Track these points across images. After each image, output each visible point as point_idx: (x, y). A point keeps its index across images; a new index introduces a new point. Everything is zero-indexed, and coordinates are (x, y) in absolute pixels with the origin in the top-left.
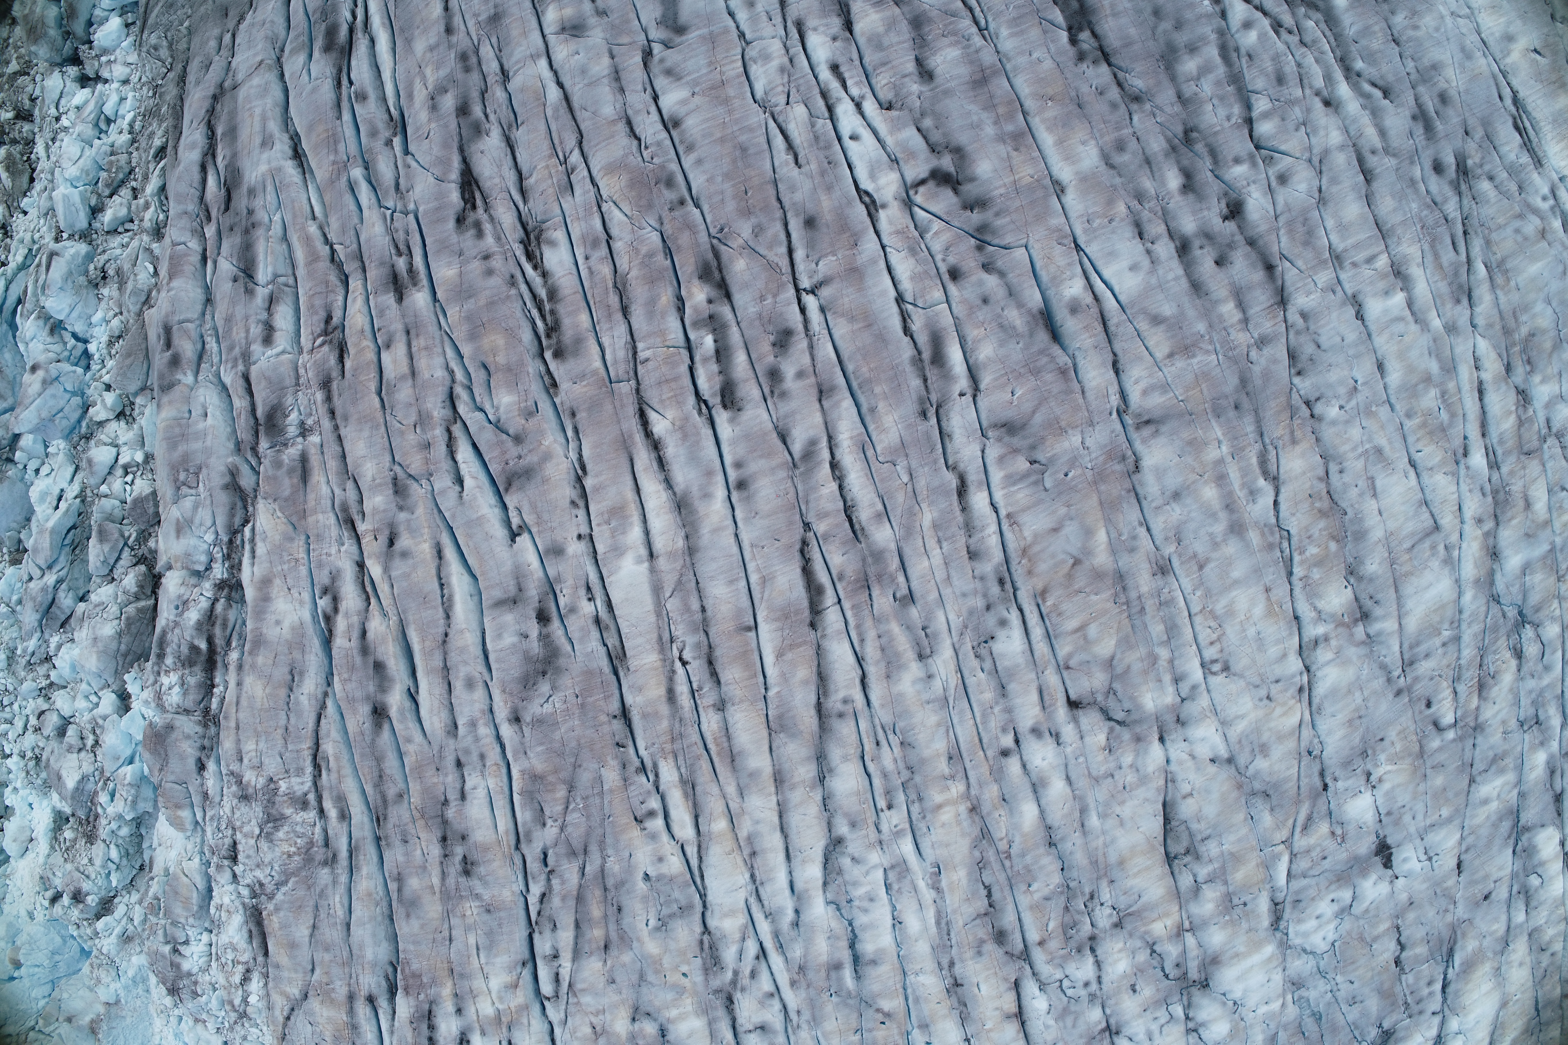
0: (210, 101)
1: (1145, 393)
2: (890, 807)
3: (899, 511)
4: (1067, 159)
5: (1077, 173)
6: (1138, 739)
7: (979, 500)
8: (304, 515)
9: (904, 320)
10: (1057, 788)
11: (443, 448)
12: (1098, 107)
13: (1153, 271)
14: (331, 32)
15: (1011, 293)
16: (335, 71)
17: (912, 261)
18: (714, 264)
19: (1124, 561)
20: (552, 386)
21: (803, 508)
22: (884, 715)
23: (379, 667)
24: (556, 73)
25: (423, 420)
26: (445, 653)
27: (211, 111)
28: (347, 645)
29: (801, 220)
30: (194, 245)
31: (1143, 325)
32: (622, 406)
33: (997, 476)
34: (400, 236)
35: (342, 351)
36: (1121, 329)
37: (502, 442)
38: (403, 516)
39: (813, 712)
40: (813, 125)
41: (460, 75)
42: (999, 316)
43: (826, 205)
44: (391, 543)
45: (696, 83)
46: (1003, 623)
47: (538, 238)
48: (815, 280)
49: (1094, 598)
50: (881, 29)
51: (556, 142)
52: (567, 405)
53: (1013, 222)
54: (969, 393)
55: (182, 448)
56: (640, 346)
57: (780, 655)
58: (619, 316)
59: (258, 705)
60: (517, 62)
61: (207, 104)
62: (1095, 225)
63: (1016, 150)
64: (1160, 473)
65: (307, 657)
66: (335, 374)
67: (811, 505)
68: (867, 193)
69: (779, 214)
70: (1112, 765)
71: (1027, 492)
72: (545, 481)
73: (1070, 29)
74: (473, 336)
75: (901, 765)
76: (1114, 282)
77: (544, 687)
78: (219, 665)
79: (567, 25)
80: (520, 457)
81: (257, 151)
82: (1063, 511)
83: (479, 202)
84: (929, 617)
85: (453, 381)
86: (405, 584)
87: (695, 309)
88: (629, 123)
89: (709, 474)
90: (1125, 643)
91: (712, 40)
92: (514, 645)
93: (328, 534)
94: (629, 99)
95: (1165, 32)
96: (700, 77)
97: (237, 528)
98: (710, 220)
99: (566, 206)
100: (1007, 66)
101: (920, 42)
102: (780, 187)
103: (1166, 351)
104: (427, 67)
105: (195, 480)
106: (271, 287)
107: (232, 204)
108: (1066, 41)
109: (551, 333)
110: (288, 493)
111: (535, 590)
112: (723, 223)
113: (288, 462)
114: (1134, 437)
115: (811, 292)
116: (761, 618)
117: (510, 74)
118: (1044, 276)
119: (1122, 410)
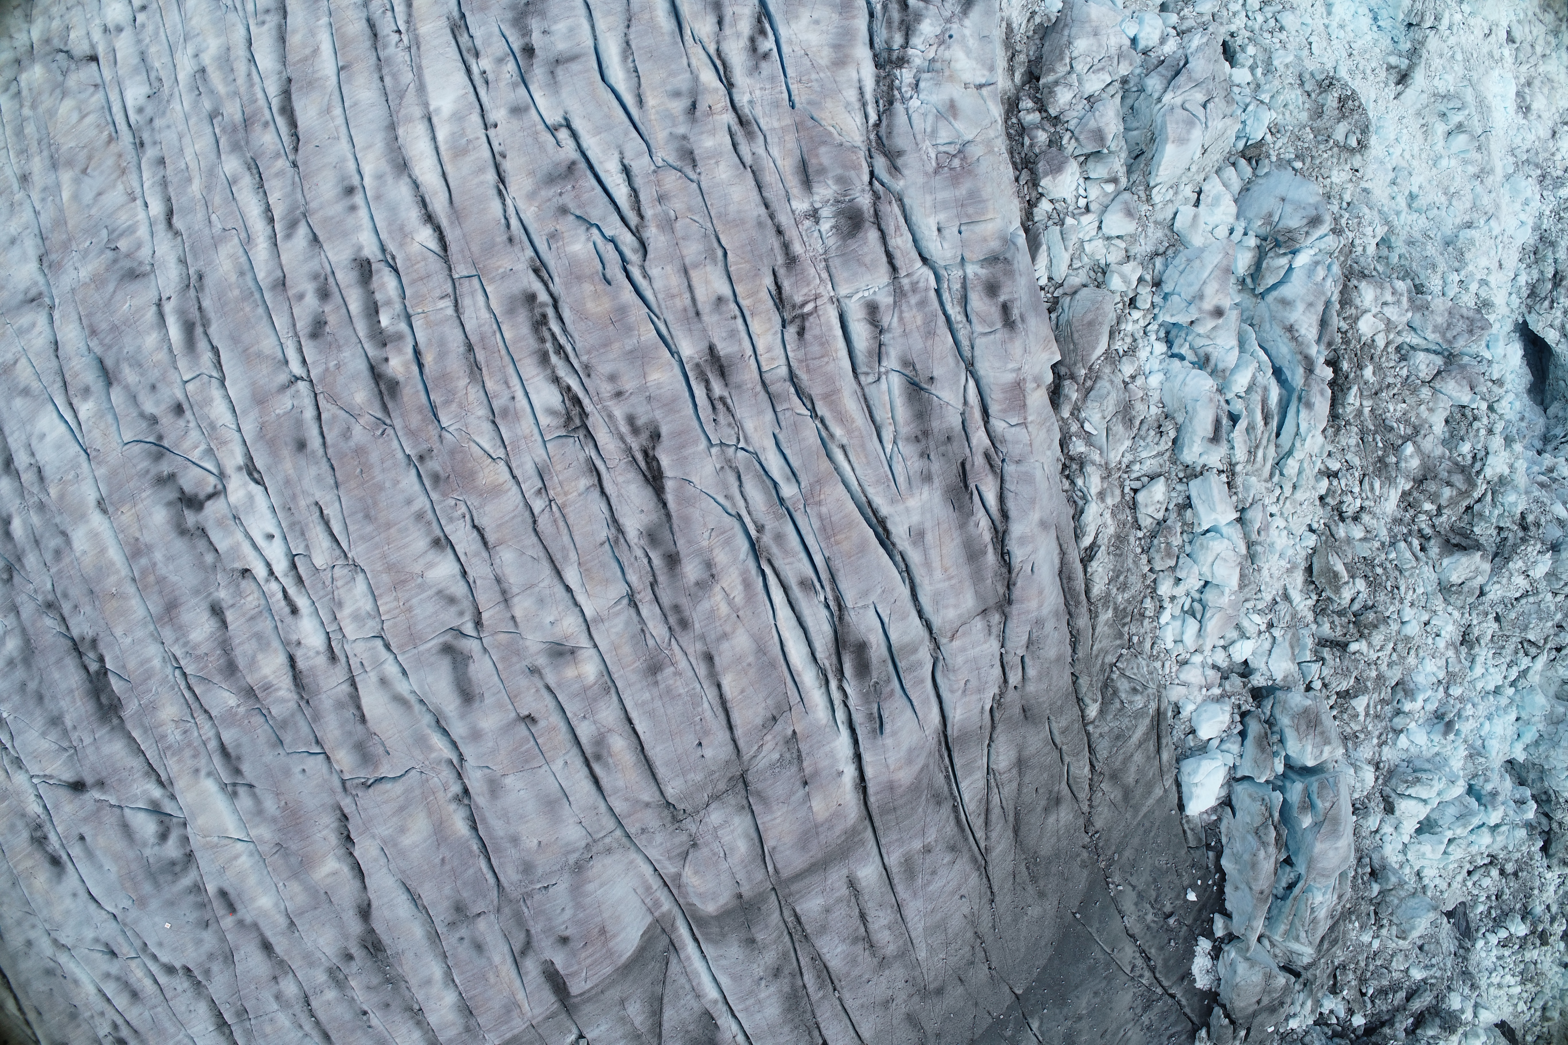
0: (1013, 597)
1: (34, 325)
3: (218, 189)
4: (97, 535)
5: (87, 522)
6: (48, 41)
7: (157, 208)
8: (798, 127)
9: (219, 362)
11: (642, 197)
12: (76, 592)
13: (29, 437)
14: (863, 668)
15: (134, 399)
16: (846, 617)
17: (213, 416)
18: (386, 398)
19: (50, 179)
20: (539, 269)
21: (297, 179)
22: (233, 18)
24: (576, 604)
25: (668, 224)
26: (628, 10)
27: (1009, 585)
28: (736, 9)
29: (309, 447)
30: (998, 425)
31: (35, 385)
32: (462, 251)
33: (143, 232)
34: (723, 418)
35: (779, 299)
36: (51, 380)
37: (579, 207)
38: (681, 130)
39: (289, 9)
40: (307, 547)
41: (684, 602)
42: (142, 375)
43: (288, 464)
44: (694, 106)
45: (422, 587)
46: (140, 110)
47: (569, 419)
48: (293, 389)
49: (73, 144)
50: (260, 657)
51: (561, 523)
52: (517, 248)
53: (134, 466)
54: (164, 302)
55: (962, 191)
56: (450, 311)
57: (316, 51)
58: (473, 339)
60: (618, 614)
61: (1017, 593)
62: (72, 473)
63: (137, 539)
64: (24, 258)
66: (781, 272)
67: (289, 182)
68: (257, 483)
69: (330, 451)
70: (67, 17)
71: (119, 222)
72: (532, 173)
73: (106, 672)
74: (622, 310)
76: (57, 421)
79: (569, 657)
80: (561, 194)
81: (928, 525)
82: (93, 211)
83: (640, 457)
84: (196, 104)
85: (643, 268)
86: (673, 67)
87: (400, 351)
88: (485, 543)
89: (378, 197)
90: (52, 113)
91: (413, 638)
92: (555, 23)
93: (767, 109)
94: (489, 570)
95: (32, 679)
96: (418, 594)
97: (884, 118)
98: (395, 443)
99: (542, 452)
100: (151, 627)
101: (225, 646)
102: (332, 482)
103: (18, 365)
104: (728, 615)
105: (941, 161)
106: (883, 370)
107: (955, 469)
108: (107, 659)
109: (543, 320)
110: (823, 150)
111: (538, 74)
112: (381, 440)
113: (830, 182)
114: (43, 288)
115: (297, 379)
116: (334, 80)
117: (625, 601)
118: (110, 418)
119: (52, 308)
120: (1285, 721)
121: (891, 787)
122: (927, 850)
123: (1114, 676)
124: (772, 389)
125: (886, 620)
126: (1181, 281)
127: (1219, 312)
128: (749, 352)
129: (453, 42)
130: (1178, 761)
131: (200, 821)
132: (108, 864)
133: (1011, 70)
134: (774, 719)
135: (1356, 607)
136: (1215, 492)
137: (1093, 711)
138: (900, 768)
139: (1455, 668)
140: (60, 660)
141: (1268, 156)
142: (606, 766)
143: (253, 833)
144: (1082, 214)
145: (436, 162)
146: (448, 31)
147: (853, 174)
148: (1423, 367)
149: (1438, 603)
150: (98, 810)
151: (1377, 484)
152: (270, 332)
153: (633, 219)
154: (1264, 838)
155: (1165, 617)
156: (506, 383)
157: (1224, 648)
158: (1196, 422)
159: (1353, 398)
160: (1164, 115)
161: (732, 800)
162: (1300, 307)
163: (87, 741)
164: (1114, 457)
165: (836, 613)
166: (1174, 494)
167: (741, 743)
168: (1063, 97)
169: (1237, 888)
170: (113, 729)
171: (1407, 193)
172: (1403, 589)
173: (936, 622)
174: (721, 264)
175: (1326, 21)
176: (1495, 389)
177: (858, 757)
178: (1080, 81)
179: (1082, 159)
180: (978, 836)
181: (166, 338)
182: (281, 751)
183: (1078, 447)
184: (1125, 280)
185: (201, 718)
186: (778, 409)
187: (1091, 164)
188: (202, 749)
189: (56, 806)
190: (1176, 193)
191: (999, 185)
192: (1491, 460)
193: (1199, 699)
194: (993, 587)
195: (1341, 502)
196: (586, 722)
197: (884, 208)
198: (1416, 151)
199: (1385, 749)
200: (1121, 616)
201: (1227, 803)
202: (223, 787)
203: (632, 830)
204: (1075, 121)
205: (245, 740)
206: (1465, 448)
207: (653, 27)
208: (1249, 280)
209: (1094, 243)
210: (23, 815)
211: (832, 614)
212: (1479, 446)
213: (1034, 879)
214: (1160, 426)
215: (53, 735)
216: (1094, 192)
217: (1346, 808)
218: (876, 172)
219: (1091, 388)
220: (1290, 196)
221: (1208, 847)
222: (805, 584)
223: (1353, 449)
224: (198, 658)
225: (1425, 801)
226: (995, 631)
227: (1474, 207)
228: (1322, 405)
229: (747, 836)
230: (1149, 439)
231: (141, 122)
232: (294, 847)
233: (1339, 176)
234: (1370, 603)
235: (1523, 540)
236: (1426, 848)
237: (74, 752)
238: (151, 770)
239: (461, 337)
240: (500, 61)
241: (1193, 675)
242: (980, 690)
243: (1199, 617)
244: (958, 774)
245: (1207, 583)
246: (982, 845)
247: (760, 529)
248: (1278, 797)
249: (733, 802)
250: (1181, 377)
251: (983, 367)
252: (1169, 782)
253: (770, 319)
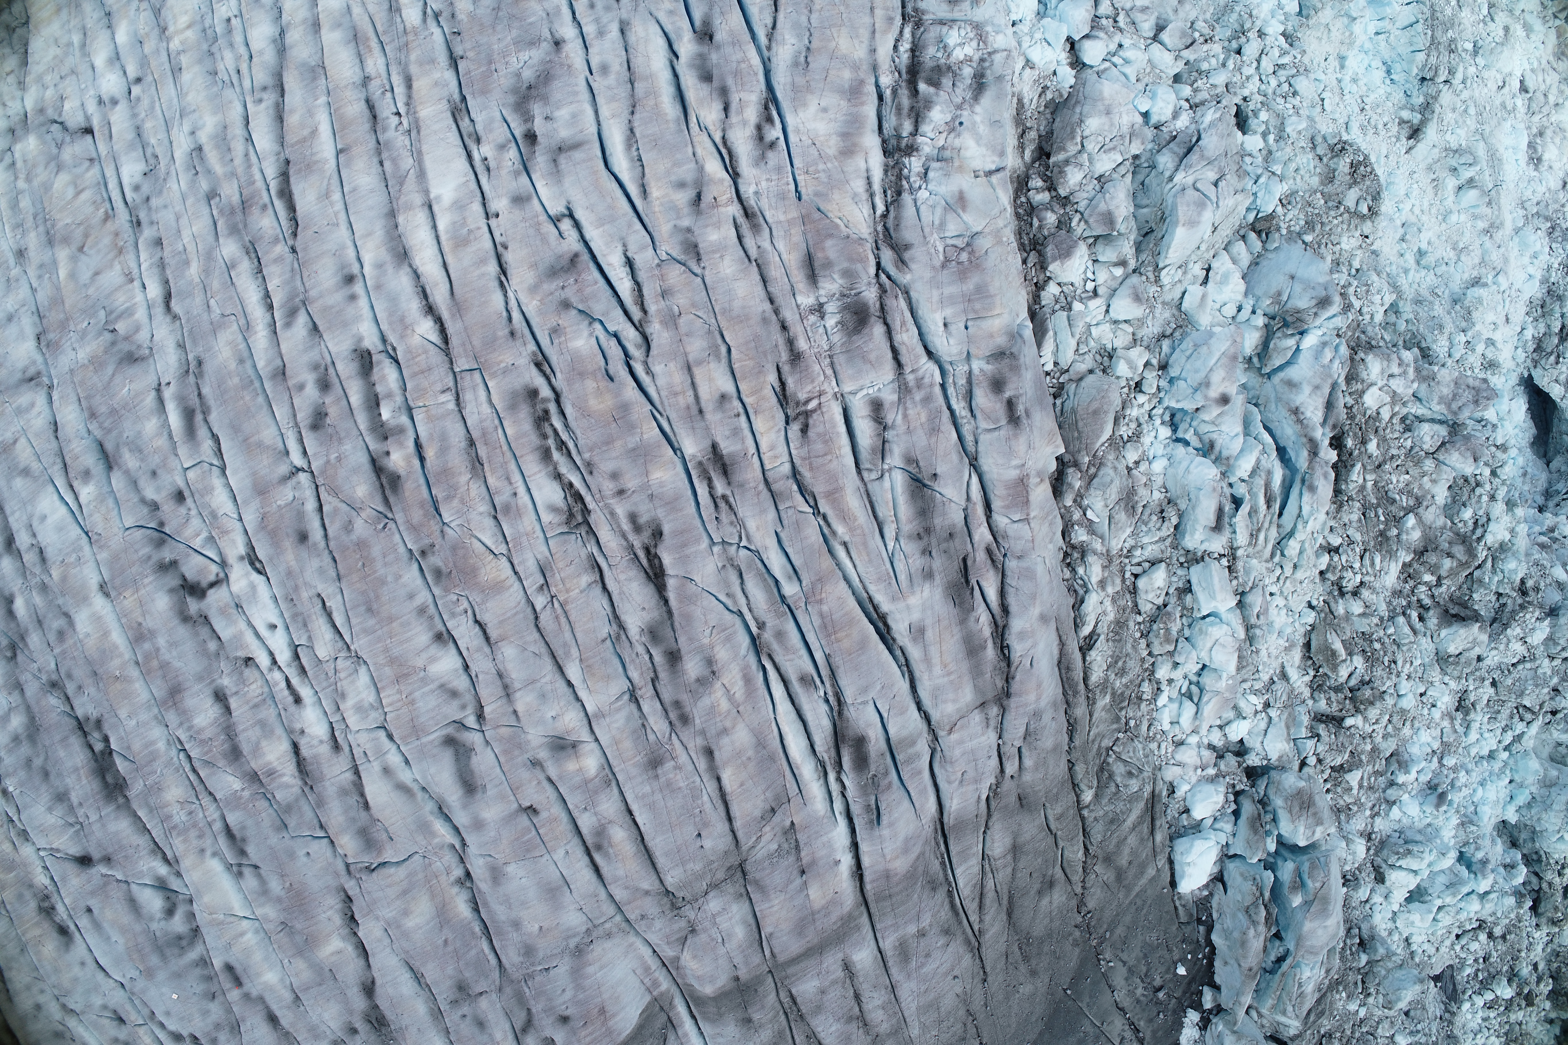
0: (1012, 690)
1: (33, 405)
2: (229, 20)
3: (217, 274)
4: (100, 618)
5: (90, 605)
6: (41, 111)
7: (154, 290)
8: (805, 219)
9: (220, 450)
10: (100, 59)
11: (645, 291)
12: (80, 673)
13: (30, 517)
14: (861, 761)
15: (134, 484)
16: (845, 712)
17: (214, 505)
18: (388, 492)
19: (46, 256)
20: (542, 363)
21: (296, 265)
22: (230, 94)
23: (707, 77)
24: (578, 699)
25: (672, 320)
26: (633, 96)
27: (1008, 679)
28: (742, 95)
29: (311, 539)
30: (1001, 520)
31: (35, 466)
32: (463, 344)
33: (141, 314)
34: (725, 516)
35: (783, 396)
36: (51, 461)
37: (582, 301)
38: (686, 222)
39: (286, 87)
40: (310, 638)
41: (684, 698)
42: (142, 460)
43: (290, 555)
44: (699, 196)
45: (424, 681)
46: (137, 188)
47: (571, 515)
48: (294, 481)
49: (69, 221)
50: (264, 743)
51: (563, 620)
52: (519, 342)
53: (136, 551)
54: (163, 387)
55: (970, 286)
56: (452, 406)
57: (314, 132)
58: (475, 434)
59: (844, 31)
60: (619, 710)
61: (1015, 686)
62: (74, 556)
63: (140, 624)
64: (21, 336)
65: (789, 79)
66: (786, 369)
67: (289, 268)
68: (260, 572)
69: (332, 544)
70: (61, 86)
71: (117, 303)
72: (534, 266)
73: (111, 752)
74: (625, 408)
75: (218, 56)
76: (58, 503)
77: (528, 75)
78: (904, 71)
79: (570, 751)
80: (563, 288)
81: (928, 622)
82: (91, 291)
83: (641, 554)
84: (193, 183)
85: (646, 363)
86: (678, 156)
87: (401, 445)
88: (487, 639)
89: (378, 287)
90: (47, 187)
91: (416, 730)
92: (558, 108)
93: (773, 200)
94: (491, 665)
95: (38, 756)
96: (420, 688)
97: (892, 208)
98: (397, 537)
99: (544, 549)
100: (156, 711)
101: (230, 732)
102: (334, 574)
103: (18, 445)
104: (729, 711)
105: (949, 255)
106: (886, 467)
107: (957, 565)
108: (112, 740)
109: (545, 416)
110: (829, 243)
111: (540, 162)
112: (383, 534)
113: (836, 276)
114: (42, 367)
115: (299, 470)
116: (333, 163)
117: (626, 697)
118: (111, 502)
119: (50, 387)
120: (1278, 802)
121: (887, 875)
122: (922, 934)
123: (1110, 760)
124: (774, 487)
125: (885, 715)
126: (1188, 366)
127: (1225, 400)
128: (752, 450)
129: (454, 126)
130: (1171, 839)
131: (206, 899)
132: (115, 936)
133: (1021, 147)
134: (773, 811)
135: (1353, 682)
136: (1216, 580)
137: (1088, 796)
138: (897, 857)
139: (1449, 738)
140: (65, 739)
141: (1278, 229)
142: (607, 855)
143: (259, 912)
144: (1090, 298)
145: (437, 251)
146: (449, 114)
147: (859, 267)
148: (1427, 439)
149: (1435, 674)
150: (105, 885)
151: (1378, 560)
152: (270, 421)
153: (636, 314)
154: (1254, 917)
155: (1162, 700)
156: (508, 479)
157: (1221, 727)
158: (1198, 511)
159: (1356, 475)
160: (1175, 196)
161: (730, 888)
162: (1307, 389)
163: (93, 817)
164: (1116, 545)
165: (836, 708)
166: (1175, 579)
167: (740, 834)
168: (1073, 177)
169: (1226, 963)
170: (118, 807)
171: (1415, 249)
172: (1400, 663)
173: (935, 716)
174: (724, 361)
175: (1339, 76)
176: (1499, 454)
177: (855, 846)
178: (1091, 160)
179: (1091, 240)
180: (972, 919)
181: (166, 424)
182: (285, 834)
183: (1080, 535)
184: (1132, 366)
185: (206, 800)
186: (781, 508)
187: (1100, 247)
188: (207, 830)
189: (64, 879)
190: (1185, 273)
191: (1007, 277)
192: (1492, 527)
193: (1194, 780)
194: (992, 681)
195: (1341, 578)
196: (587, 814)
197: (890, 302)
198: (1426, 204)
199: (1378, 821)
200: (1119, 700)
201: (1219, 878)
202: (229, 867)
203: (632, 917)
204: (1085, 202)
205: (249, 823)
206: (1467, 514)
207: (657, 113)
208: (1255, 360)
209: (1101, 328)
210: (31, 886)
211: (831, 709)
212: (1481, 513)
213: (1026, 958)
214: (1162, 511)
215: (59, 810)
216: (1102, 276)
217: (1336, 880)
218: (883, 264)
219: (1095, 476)
220: (1299, 274)
221: (1199, 921)
222: (805, 680)
223: (1354, 524)
224: (203, 742)
225: (1415, 872)
226: (993, 723)
227: (1483, 262)
228: (1325, 488)
229: (745, 922)
230: (1151, 525)
231: (138, 201)
232: (298, 926)
233: (1348, 243)
234: (1367, 678)
235: (1522, 607)
236: (1415, 917)
237: (80, 828)
238: (157, 849)
239: (463, 431)
240: (502, 147)
241: (1188, 756)
242: (976, 781)
243: (1196, 700)
244: (954, 860)
245: (1204, 666)
246: (976, 928)
247: (761, 626)
248: (1269, 877)
249: (731, 890)
250: (1185, 464)
251: (987, 463)
252: (1162, 862)
253: (773, 417)
